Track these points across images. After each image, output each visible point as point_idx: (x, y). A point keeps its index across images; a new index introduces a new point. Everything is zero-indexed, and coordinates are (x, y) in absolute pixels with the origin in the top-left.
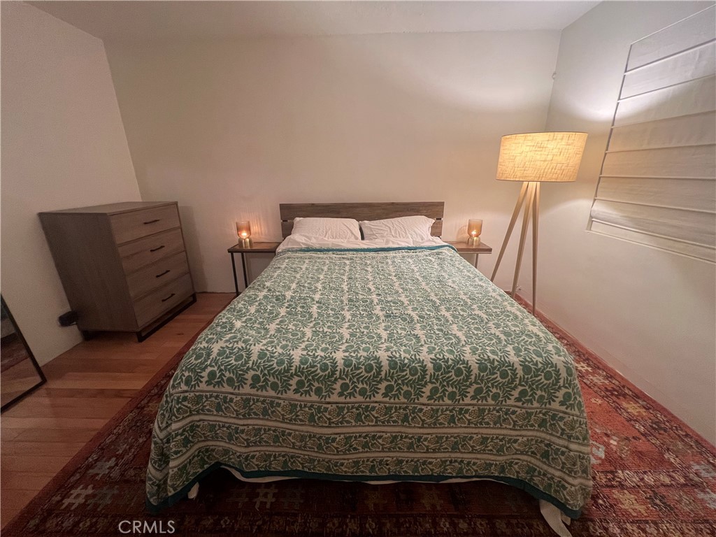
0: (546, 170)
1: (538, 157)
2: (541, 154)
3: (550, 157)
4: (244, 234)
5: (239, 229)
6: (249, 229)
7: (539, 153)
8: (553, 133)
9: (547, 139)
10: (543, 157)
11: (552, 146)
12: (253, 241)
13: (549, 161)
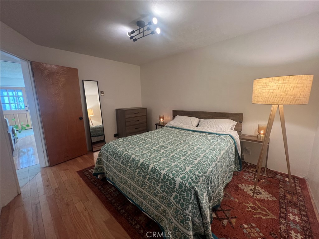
0: (270, 98)
1: (264, 91)
2: (265, 90)
3: (271, 91)
4: (162, 120)
5: (160, 118)
6: (163, 118)
7: (265, 89)
8: (271, 78)
9: (268, 81)
10: (267, 91)
11: (272, 85)
12: (164, 122)
13: (271, 93)
